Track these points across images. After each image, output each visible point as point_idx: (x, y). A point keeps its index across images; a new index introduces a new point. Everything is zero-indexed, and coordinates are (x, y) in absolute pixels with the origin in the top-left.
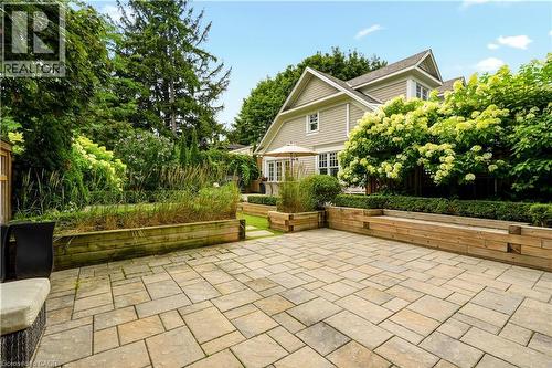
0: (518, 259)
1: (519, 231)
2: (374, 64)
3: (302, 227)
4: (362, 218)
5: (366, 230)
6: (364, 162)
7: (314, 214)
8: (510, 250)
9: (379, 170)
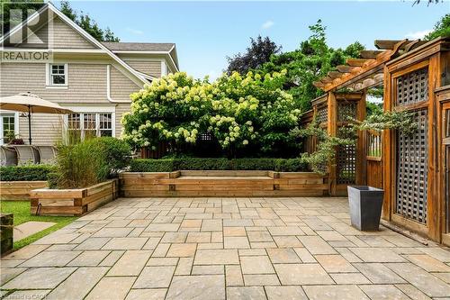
0: (279, 193)
1: (278, 177)
2: (107, 36)
3: (97, 203)
4: (167, 181)
5: (173, 192)
6: (158, 125)
7: (108, 184)
8: (275, 189)
9: (176, 135)
